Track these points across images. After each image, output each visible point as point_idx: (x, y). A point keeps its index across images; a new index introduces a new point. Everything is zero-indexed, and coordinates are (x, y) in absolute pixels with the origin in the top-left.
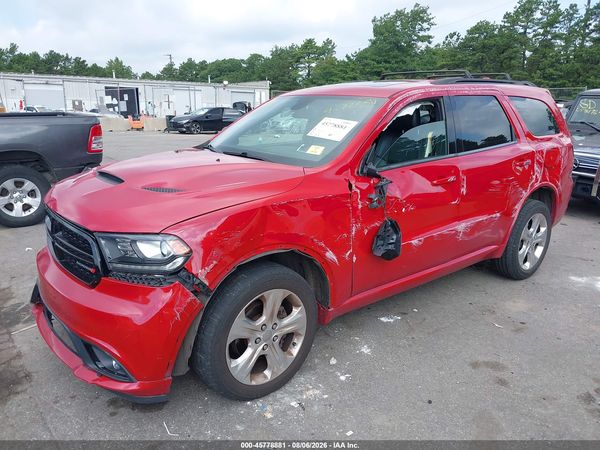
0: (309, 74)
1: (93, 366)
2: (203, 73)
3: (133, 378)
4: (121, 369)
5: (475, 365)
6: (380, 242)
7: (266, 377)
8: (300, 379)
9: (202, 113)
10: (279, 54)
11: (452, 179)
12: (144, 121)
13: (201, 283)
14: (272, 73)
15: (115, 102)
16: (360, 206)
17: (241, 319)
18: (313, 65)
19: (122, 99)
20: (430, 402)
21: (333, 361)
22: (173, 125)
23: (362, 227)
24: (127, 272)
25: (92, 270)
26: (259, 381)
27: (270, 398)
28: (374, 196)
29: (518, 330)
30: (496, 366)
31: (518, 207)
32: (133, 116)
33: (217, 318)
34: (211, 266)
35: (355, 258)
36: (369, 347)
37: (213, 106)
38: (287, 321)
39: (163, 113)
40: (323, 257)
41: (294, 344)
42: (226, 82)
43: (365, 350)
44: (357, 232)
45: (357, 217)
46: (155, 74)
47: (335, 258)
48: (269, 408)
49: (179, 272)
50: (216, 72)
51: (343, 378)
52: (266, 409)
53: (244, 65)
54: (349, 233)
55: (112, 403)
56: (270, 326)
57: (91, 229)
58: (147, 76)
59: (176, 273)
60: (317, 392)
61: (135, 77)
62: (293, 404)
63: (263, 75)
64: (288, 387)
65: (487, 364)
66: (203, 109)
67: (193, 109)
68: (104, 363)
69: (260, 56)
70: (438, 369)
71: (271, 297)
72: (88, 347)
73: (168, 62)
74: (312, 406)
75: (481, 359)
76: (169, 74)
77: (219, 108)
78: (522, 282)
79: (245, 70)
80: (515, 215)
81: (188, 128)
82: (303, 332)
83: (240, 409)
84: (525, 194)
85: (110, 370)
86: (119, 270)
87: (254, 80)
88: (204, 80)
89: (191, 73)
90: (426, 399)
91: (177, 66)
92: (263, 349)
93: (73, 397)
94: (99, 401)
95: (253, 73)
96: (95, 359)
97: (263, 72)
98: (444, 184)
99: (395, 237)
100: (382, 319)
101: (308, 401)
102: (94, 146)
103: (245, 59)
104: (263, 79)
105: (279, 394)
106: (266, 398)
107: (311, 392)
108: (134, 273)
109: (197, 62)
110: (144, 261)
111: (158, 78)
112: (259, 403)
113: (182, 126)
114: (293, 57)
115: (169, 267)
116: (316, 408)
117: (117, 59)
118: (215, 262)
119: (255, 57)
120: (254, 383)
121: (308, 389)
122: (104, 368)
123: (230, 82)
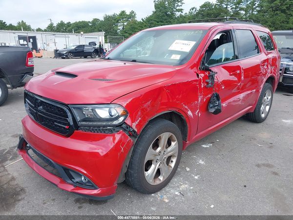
0: (123, 29)
1: (70, 182)
2: (69, 28)
3: (97, 187)
4: (89, 182)
5: (258, 166)
6: (211, 105)
7: (160, 180)
8: (175, 180)
9: (73, 48)
10: (108, 19)
11: (238, 72)
12: (42, 53)
13: (134, 131)
14: (105, 28)
15: (25, 43)
16: (202, 86)
17: (150, 149)
18: (125, 24)
19: (30, 42)
20: (245, 186)
21: (188, 169)
22: (58, 54)
23: (203, 97)
24: (90, 126)
25: (66, 127)
26: (158, 182)
27: (163, 191)
28: (209, 81)
29: (270, 147)
30: (268, 166)
31: (262, 86)
32: (36, 50)
33: (140, 149)
34: (138, 121)
35: (200, 114)
36: (203, 160)
37: (78, 44)
38: (170, 149)
39: (52, 48)
40: (186, 114)
41: (172, 162)
42: (82, 33)
43: (201, 162)
44: (201, 100)
45: (201, 92)
46: (43, 29)
47: (191, 114)
48: (165, 196)
49: (122, 125)
50: (76, 28)
51: (196, 177)
52: (164, 197)
53: (91, 24)
54: (198, 100)
55: (77, 201)
56: (162, 152)
57: (66, 103)
58: (39, 30)
59: (120, 126)
60: (186, 186)
61: (33, 30)
62: (177, 193)
63: (100, 29)
64: (170, 184)
65: (264, 165)
66: (73, 46)
67: (68, 47)
68: (77, 180)
69: (98, 19)
70: (241, 169)
71: (164, 137)
72: (67, 170)
73: (50, 23)
74: (187, 194)
75: (260, 162)
76: (51, 29)
77: (82, 45)
78: (262, 124)
79: (91, 26)
80: (261, 91)
81: (66, 56)
82: (176, 155)
83: (149, 198)
84: (265, 80)
85: (81, 183)
86: (85, 126)
87: (96, 31)
88: (70, 31)
89: (63, 28)
90: (243, 185)
91: (55, 25)
92: (159, 165)
93: (54, 200)
94: (69, 201)
95: (95, 28)
96: (71, 178)
97: (100, 27)
98: (235, 75)
99: (217, 103)
100: (203, 146)
101: (183, 191)
102: (29, 63)
103: (91, 21)
104: (101, 31)
105: (167, 189)
106: (161, 191)
107: (183, 186)
108: (95, 127)
109: (66, 23)
110: (101, 120)
111: (45, 31)
112: (159, 194)
113: (63, 55)
114: (115, 20)
115: (115, 123)
116: (189, 194)
117: (23, 21)
118: (140, 119)
119: (96, 20)
120: (155, 184)
121: (181, 185)
122: (77, 182)
123: (84, 33)
